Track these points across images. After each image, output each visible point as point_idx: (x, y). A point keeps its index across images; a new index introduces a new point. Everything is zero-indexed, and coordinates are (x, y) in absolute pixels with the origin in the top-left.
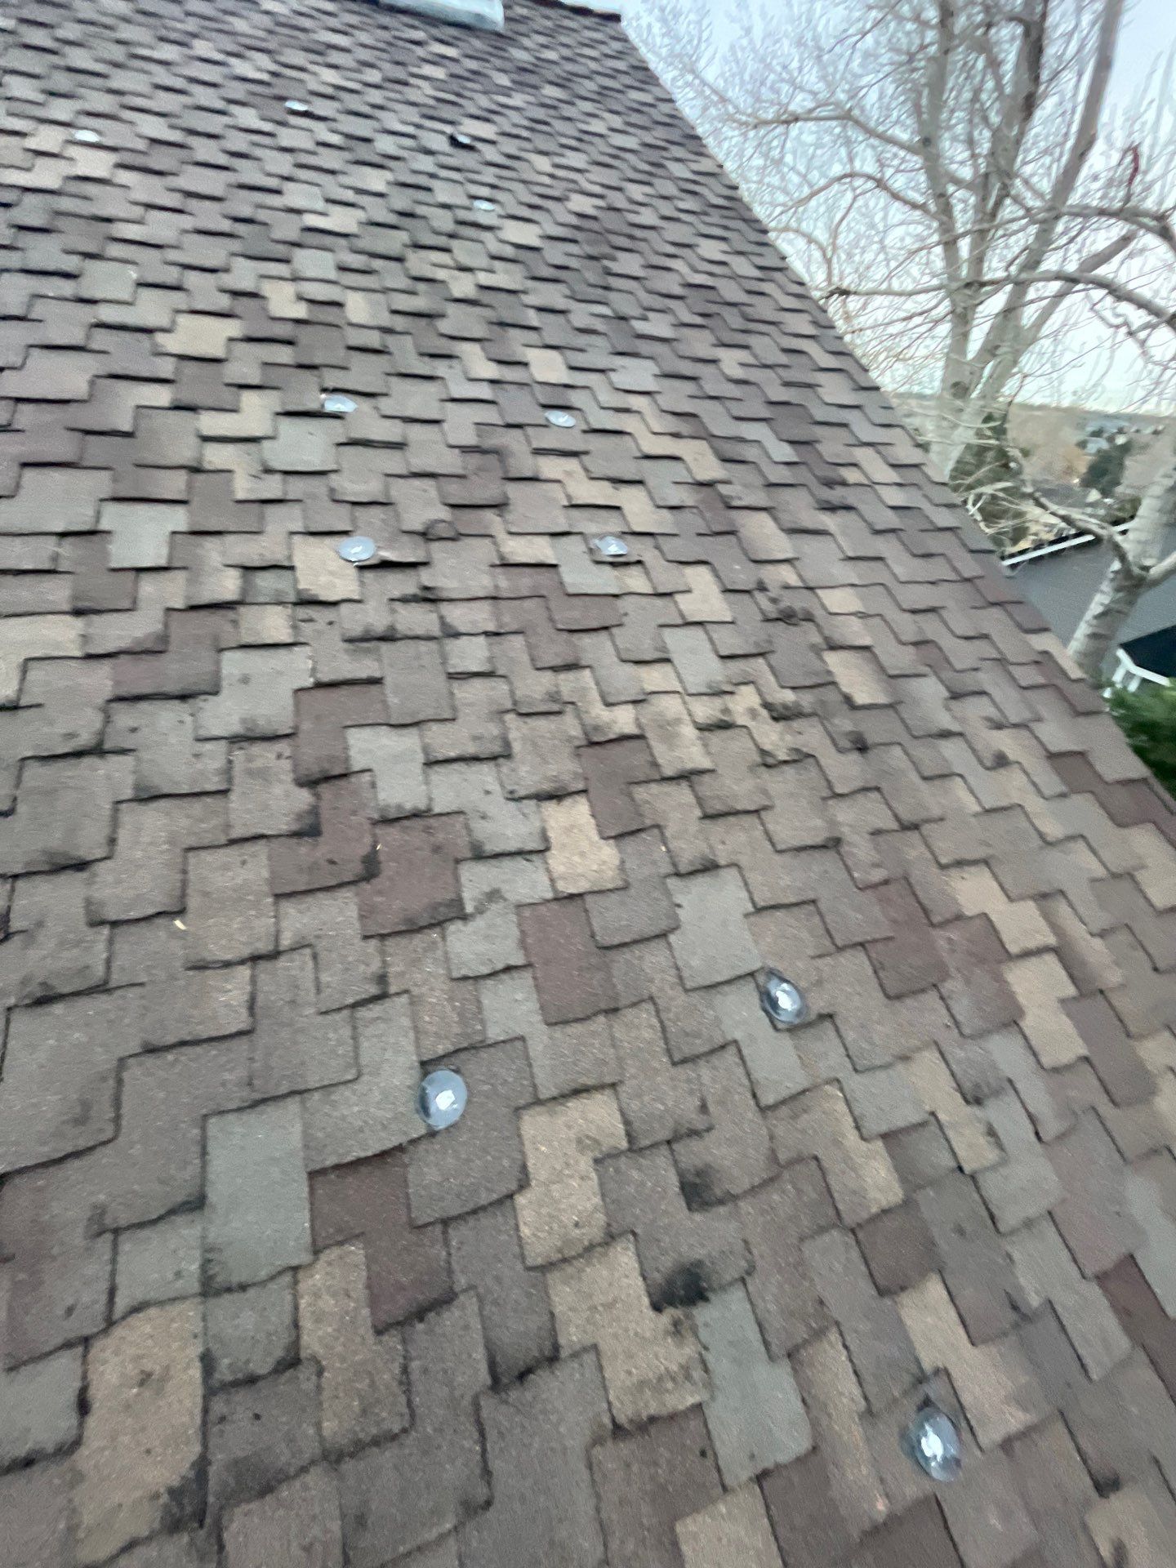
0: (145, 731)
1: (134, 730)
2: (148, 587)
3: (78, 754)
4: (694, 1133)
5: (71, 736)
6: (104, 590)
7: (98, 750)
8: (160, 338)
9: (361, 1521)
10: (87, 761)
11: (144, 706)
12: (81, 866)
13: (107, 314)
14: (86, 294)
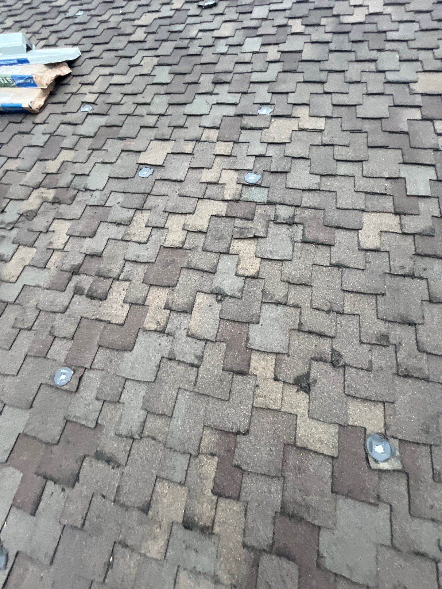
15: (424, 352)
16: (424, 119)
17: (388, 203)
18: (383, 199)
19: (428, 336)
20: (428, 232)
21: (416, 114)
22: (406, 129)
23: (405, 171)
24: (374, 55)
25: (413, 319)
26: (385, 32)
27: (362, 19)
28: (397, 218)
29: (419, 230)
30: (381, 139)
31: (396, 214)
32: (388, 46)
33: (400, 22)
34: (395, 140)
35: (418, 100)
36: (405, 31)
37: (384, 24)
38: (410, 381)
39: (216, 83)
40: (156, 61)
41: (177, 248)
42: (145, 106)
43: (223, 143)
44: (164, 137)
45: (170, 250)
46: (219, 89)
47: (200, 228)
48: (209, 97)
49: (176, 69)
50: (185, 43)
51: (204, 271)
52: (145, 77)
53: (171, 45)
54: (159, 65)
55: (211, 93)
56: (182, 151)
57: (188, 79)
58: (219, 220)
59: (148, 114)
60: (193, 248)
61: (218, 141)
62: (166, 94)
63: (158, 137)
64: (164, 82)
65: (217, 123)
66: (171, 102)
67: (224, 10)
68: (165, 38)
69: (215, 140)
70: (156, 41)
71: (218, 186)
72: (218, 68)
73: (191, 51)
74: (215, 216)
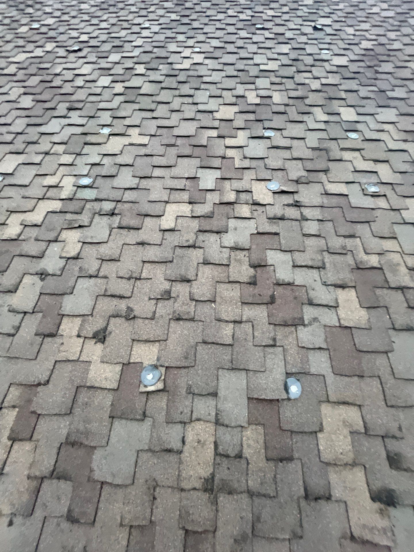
0: (206, 242)
1: (203, 241)
2: (209, 195)
3: (189, 247)
4: (394, 437)
5: (187, 241)
6: (197, 196)
7: (194, 246)
8: (215, 114)
9: (258, 519)
10: (191, 249)
11: (206, 234)
12: (189, 281)
13: (201, 107)
14: (195, 102)
15: (194, 300)
16: (219, 137)
17: (185, 196)
18: (182, 193)
19: (198, 288)
20: (209, 215)
21: (214, 133)
22: (205, 144)
23: (201, 173)
24: (192, 92)
25: (189, 277)
26: (202, 76)
27: (188, 67)
28: (190, 206)
29: (202, 214)
30: (187, 151)
31: (190, 203)
32: (203, 86)
33: (213, 70)
34: (198, 151)
35: (216, 124)
36: (216, 77)
37: (202, 71)
38: (181, 322)
39: (70, 109)
40: (22, 90)
41: (12, 240)
42: (7, 126)
43: (67, 155)
44: (17, 151)
45: (7, 242)
46: (72, 114)
47: (36, 222)
48: (63, 119)
49: (39, 97)
50: (49, 78)
51: (33, 257)
52: (11, 103)
53: (37, 79)
54: (25, 94)
55: (64, 117)
56: (31, 162)
57: (48, 105)
58: (54, 215)
59: (7, 133)
60: (27, 239)
61: (64, 153)
62: (27, 117)
63: (13, 151)
64: (26, 107)
65: (65, 139)
66: (29, 124)
67: (87, 55)
68: (34, 73)
69: (61, 153)
70: (26, 75)
71: (58, 188)
72: (74, 98)
73: (53, 84)
74: (51, 212)
